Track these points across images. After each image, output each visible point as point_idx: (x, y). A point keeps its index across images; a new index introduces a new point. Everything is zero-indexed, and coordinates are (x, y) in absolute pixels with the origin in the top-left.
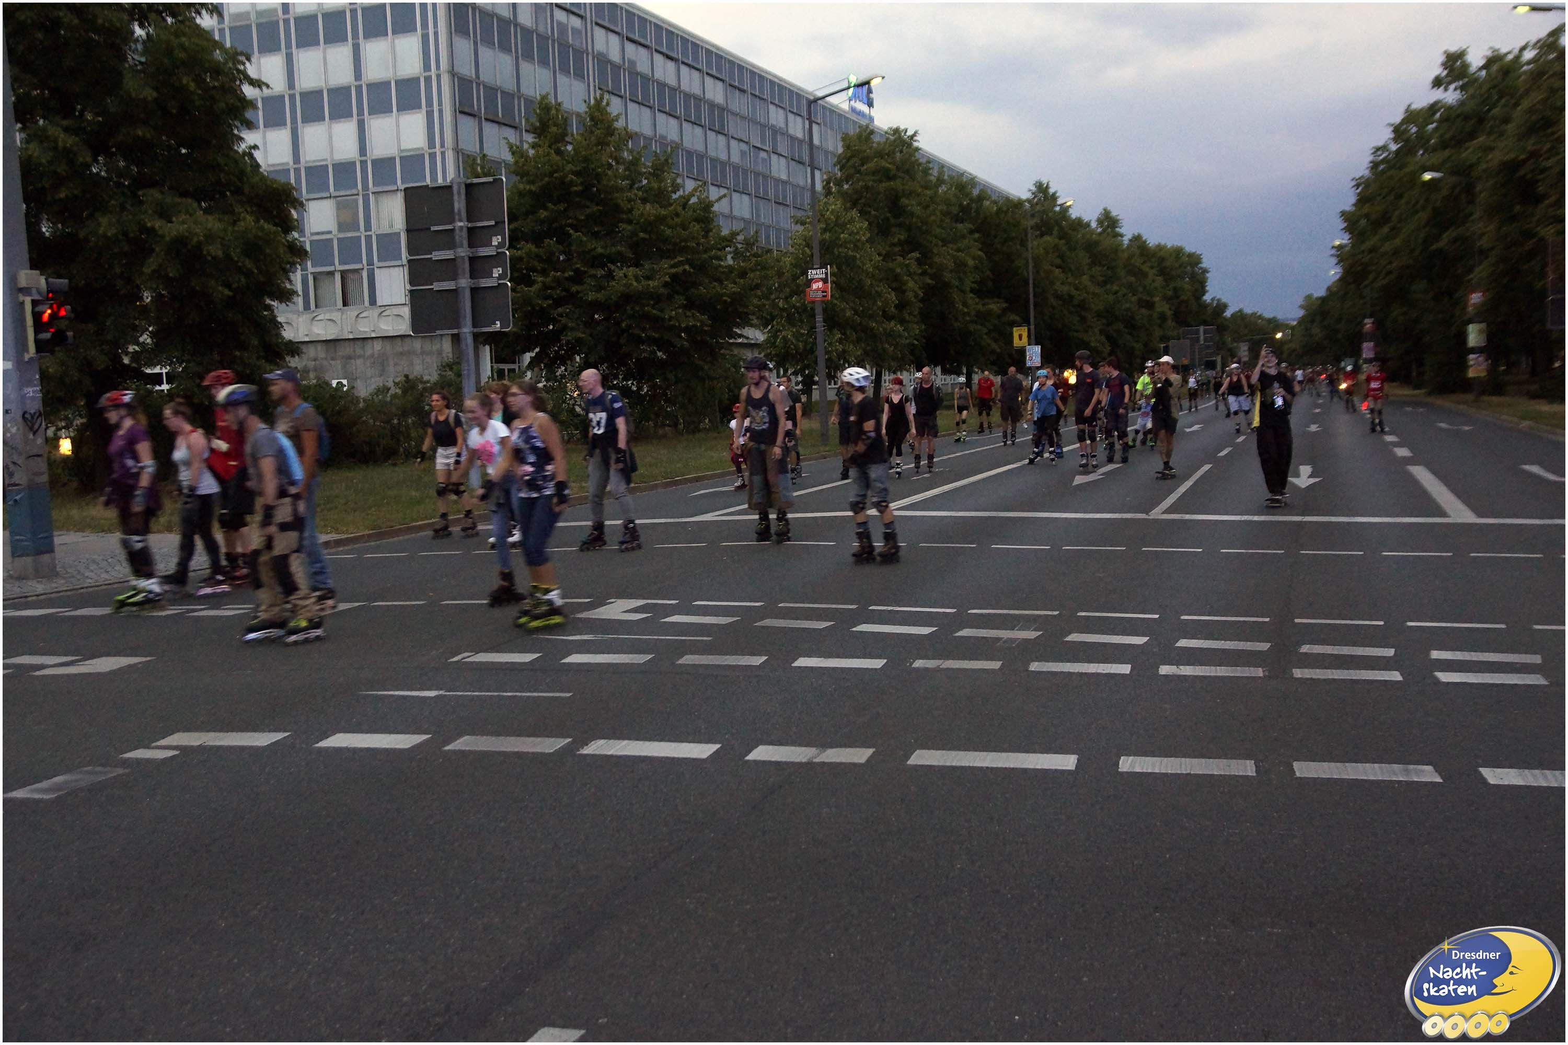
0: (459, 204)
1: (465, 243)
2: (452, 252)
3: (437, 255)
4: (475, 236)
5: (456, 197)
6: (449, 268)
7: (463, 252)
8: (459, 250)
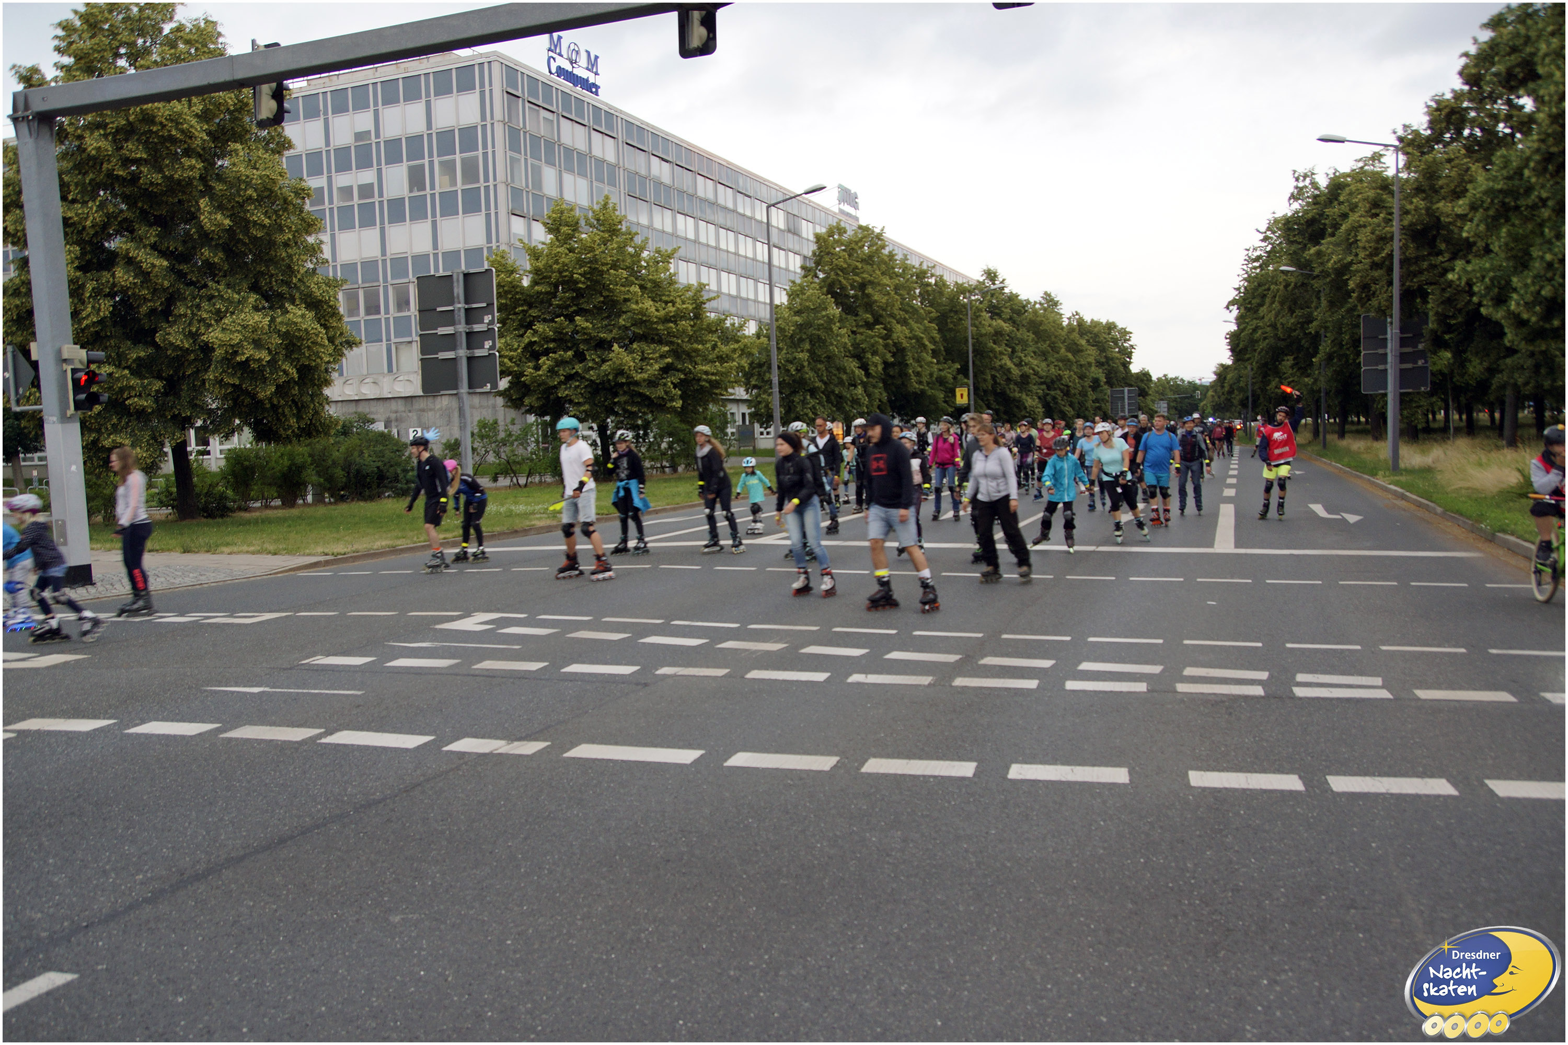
0: (459, 290)
1: (463, 320)
2: (452, 328)
3: (442, 331)
4: (471, 315)
5: (455, 284)
6: (450, 341)
7: (462, 328)
8: (458, 326)
